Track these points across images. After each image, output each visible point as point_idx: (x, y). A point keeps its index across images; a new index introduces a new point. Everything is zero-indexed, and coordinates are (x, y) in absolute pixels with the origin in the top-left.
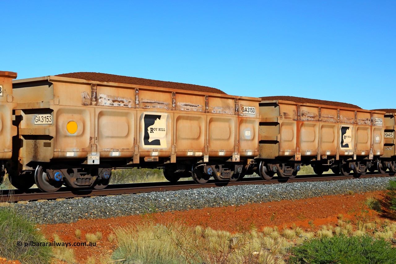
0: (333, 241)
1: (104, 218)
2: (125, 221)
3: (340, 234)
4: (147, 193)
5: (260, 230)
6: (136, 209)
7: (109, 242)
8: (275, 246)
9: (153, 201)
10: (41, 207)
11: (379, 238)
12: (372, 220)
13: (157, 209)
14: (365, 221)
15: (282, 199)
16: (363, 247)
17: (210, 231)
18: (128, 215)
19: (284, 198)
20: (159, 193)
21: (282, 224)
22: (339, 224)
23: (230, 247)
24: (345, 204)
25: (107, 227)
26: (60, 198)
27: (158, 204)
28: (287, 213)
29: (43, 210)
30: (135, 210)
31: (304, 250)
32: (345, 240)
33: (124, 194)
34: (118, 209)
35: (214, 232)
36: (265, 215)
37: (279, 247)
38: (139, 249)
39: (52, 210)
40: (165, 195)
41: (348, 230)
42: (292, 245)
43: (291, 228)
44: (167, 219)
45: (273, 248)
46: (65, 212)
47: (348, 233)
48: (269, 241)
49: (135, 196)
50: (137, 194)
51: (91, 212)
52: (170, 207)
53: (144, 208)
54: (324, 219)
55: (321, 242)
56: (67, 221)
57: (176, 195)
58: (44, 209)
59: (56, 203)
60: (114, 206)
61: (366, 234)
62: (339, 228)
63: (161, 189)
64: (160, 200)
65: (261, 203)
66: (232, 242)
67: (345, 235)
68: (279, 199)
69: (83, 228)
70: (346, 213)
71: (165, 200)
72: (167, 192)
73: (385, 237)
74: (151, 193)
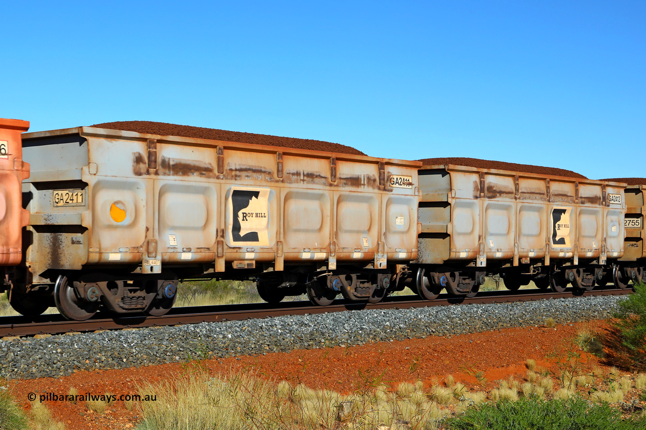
0: (518, 408)
1: (117, 368)
2: (155, 373)
3: (532, 396)
4: (192, 325)
5: (392, 389)
6: (174, 353)
7: (127, 409)
8: (417, 417)
9: (203, 338)
10: (9, 349)
11: (600, 402)
12: (588, 370)
13: (210, 353)
14: (575, 372)
15: (428, 334)
16: (571, 417)
17: (303, 390)
18: (161, 364)
19: (432, 333)
20: (213, 324)
21: (429, 378)
22: (530, 377)
23: (338, 418)
24: (539, 343)
25: (123, 384)
26: (42, 333)
27: (212, 343)
28: (438, 358)
29: (12, 354)
30: (171, 353)
31: (468, 424)
32: (540, 406)
33: (153, 326)
34: (143, 352)
35: (311, 392)
36: (399, 362)
37: (425, 419)
38: (179, 422)
39: (28, 354)
40: (224, 328)
41: (546, 387)
42: (447, 414)
43: (445, 385)
44: (227, 370)
45: (413, 420)
46: (50, 357)
47: (545, 394)
48: (407, 408)
49: (172, 330)
50: (176, 327)
51: (96, 358)
52: (233, 350)
53: (188, 350)
54: (503, 369)
55: (498, 409)
56: (53, 374)
57: (244, 328)
58: (14, 352)
59: (34, 342)
60: (135, 348)
61: (577, 396)
62: (530, 384)
63: (217, 317)
64: (215, 336)
65: (392, 341)
66: (342, 411)
67: (539, 396)
68: (424, 335)
69: (82, 386)
70: (542, 359)
71: (224, 337)
72: (229, 323)
73: (609, 400)
74: (201, 324)
